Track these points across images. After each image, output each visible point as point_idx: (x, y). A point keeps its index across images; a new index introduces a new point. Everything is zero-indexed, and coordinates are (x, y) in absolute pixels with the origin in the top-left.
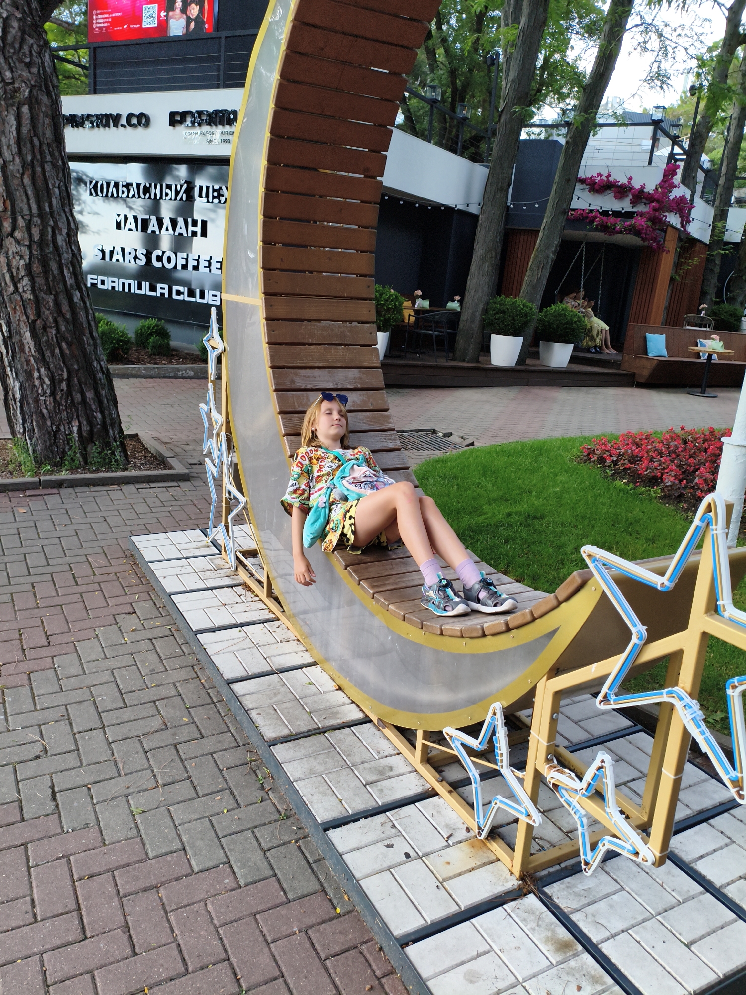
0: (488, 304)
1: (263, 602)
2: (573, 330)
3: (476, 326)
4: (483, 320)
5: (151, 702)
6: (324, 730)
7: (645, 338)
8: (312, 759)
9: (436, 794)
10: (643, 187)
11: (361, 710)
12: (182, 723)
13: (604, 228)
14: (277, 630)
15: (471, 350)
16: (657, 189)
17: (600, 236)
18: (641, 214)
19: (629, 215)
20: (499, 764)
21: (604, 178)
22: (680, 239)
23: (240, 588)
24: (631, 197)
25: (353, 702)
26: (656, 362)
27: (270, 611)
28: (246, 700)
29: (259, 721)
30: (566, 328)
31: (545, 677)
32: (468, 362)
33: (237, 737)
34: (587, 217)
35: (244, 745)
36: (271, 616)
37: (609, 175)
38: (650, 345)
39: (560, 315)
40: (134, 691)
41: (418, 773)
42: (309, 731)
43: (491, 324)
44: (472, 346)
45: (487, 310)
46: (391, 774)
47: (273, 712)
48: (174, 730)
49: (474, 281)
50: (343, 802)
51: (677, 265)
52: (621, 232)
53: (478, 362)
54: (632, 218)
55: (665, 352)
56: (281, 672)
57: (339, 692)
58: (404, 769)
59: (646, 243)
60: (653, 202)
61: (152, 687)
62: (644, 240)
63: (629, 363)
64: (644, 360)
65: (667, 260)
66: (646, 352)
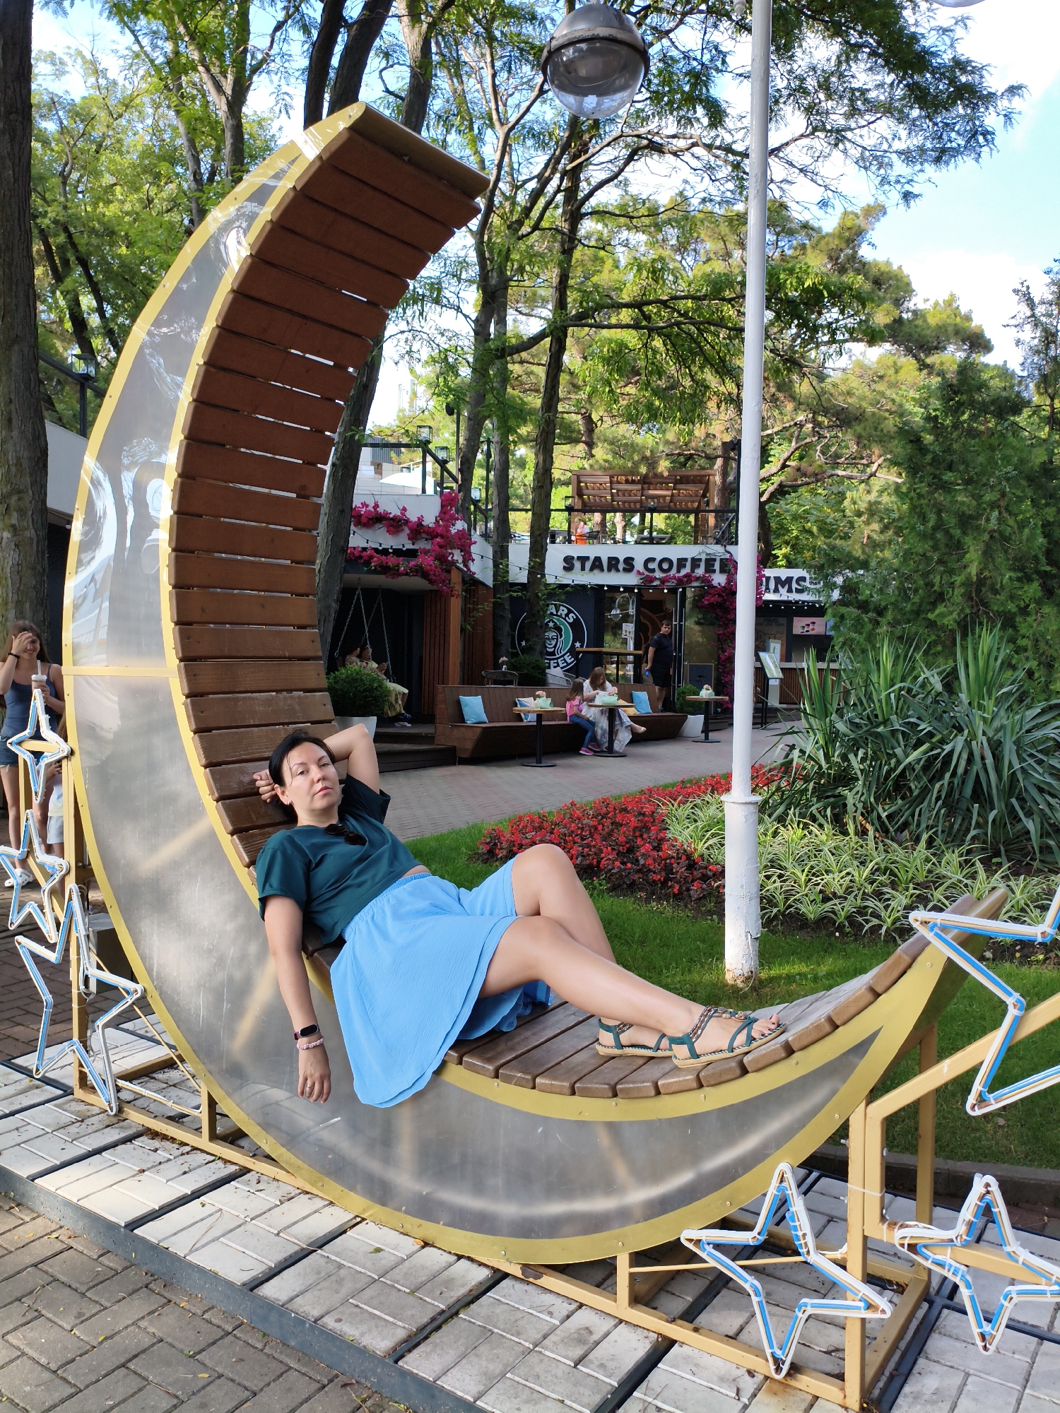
1: (202, 1151)
2: (375, 698)
5: (118, 1367)
6: (454, 1310)
7: (458, 703)
8: (472, 1357)
9: (672, 1343)
10: (420, 519)
11: (481, 1264)
12: (200, 1384)
13: (384, 569)
14: (260, 1186)
16: (437, 522)
17: (382, 580)
18: (426, 552)
19: (412, 553)
20: (803, 1251)
21: (370, 508)
22: (464, 582)
23: (144, 1138)
24: (407, 531)
25: (460, 1257)
26: (479, 731)
27: (226, 1161)
28: (301, 1306)
29: (350, 1331)
30: (366, 697)
31: (863, 1104)
33: (311, 1374)
34: (360, 557)
35: (331, 1381)
36: (232, 1169)
37: (376, 506)
38: (466, 710)
39: (355, 680)
40: (73, 1360)
41: (627, 1322)
42: (433, 1319)
46: (596, 1337)
47: (357, 1310)
48: (196, 1400)
50: (567, 1402)
51: (466, 613)
52: (407, 574)
54: (416, 556)
55: (484, 718)
56: (320, 1247)
57: (427, 1249)
58: (604, 1325)
59: (435, 588)
60: (436, 536)
61: (101, 1343)
62: (431, 582)
63: (445, 735)
64: (463, 730)
65: (456, 605)
66: (462, 720)
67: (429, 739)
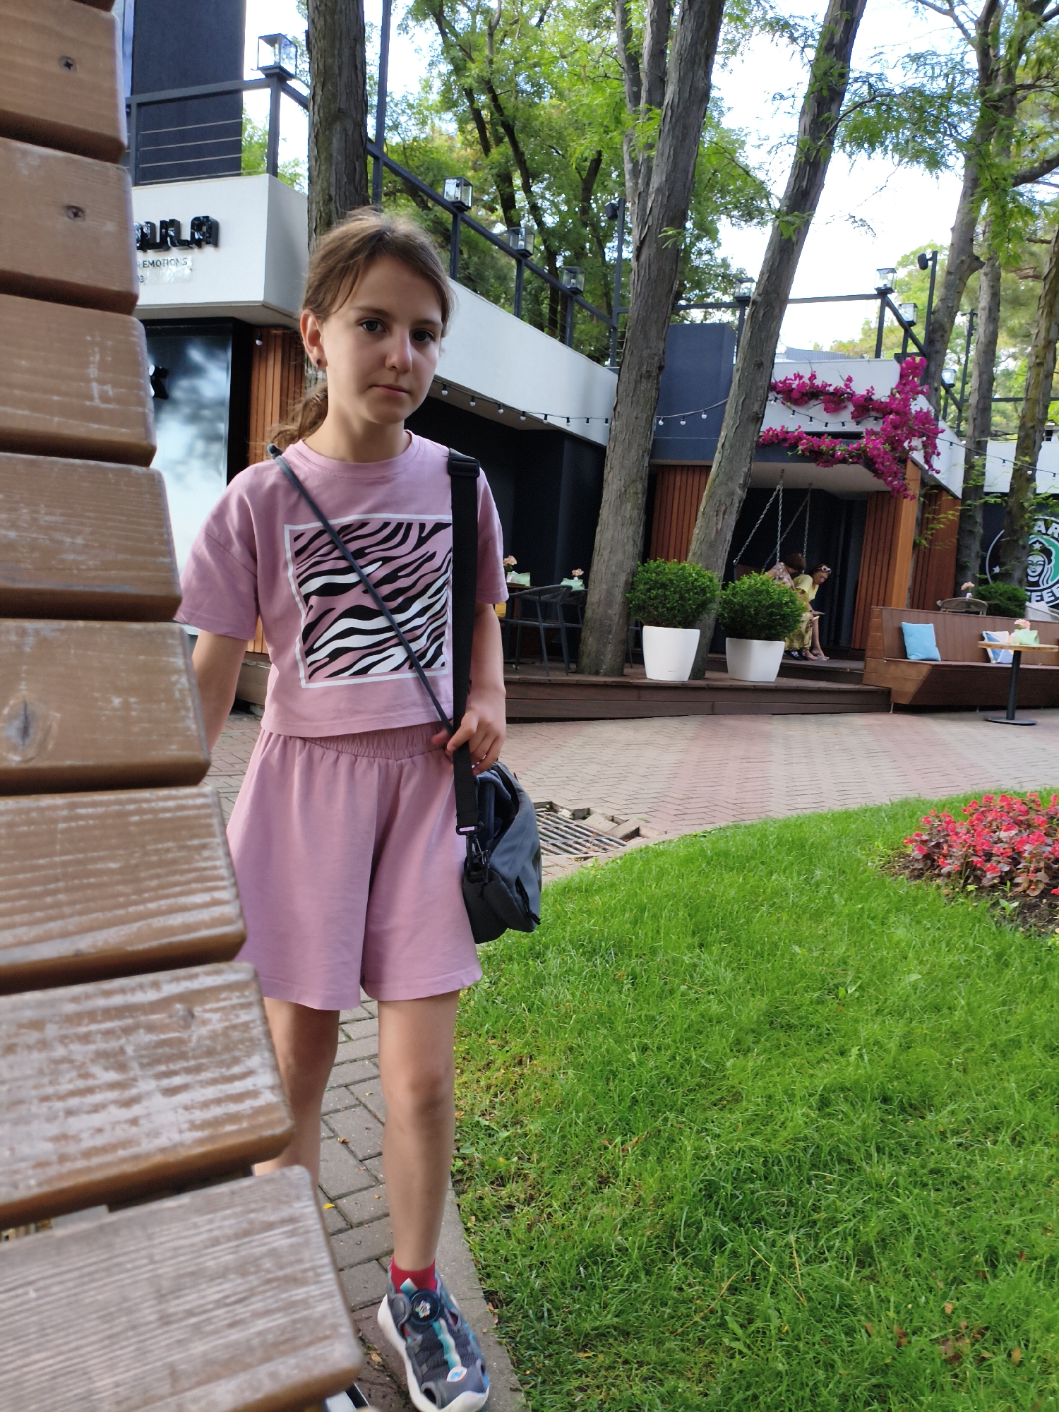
0: (634, 574)
2: (784, 617)
3: (615, 611)
4: (627, 602)
7: (900, 632)
10: (870, 392)
13: (816, 456)
15: (610, 655)
16: (892, 396)
17: (811, 471)
18: (873, 433)
19: (854, 436)
21: (806, 380)
22: (923, 484)
24: (851, 408)
26: (929, 667)
30: (772, 614)
32: (605, 675)
34: (785, 439)
37: (813, 377)
38: (910, 643)
39: (759, 592)
43: (641, 608)
44: (610, 648)
45: (632, 584)
49: (608, 535)
52: (844, 461)
53: (623, 675)
54: (859, 439)
55: (936, 654)
59: (884, 486)
60: (889, 414)
63: (879, 673)
64: (903, 667)
65: (909, 511)
66: (904, 654)
67: (857, 677)
